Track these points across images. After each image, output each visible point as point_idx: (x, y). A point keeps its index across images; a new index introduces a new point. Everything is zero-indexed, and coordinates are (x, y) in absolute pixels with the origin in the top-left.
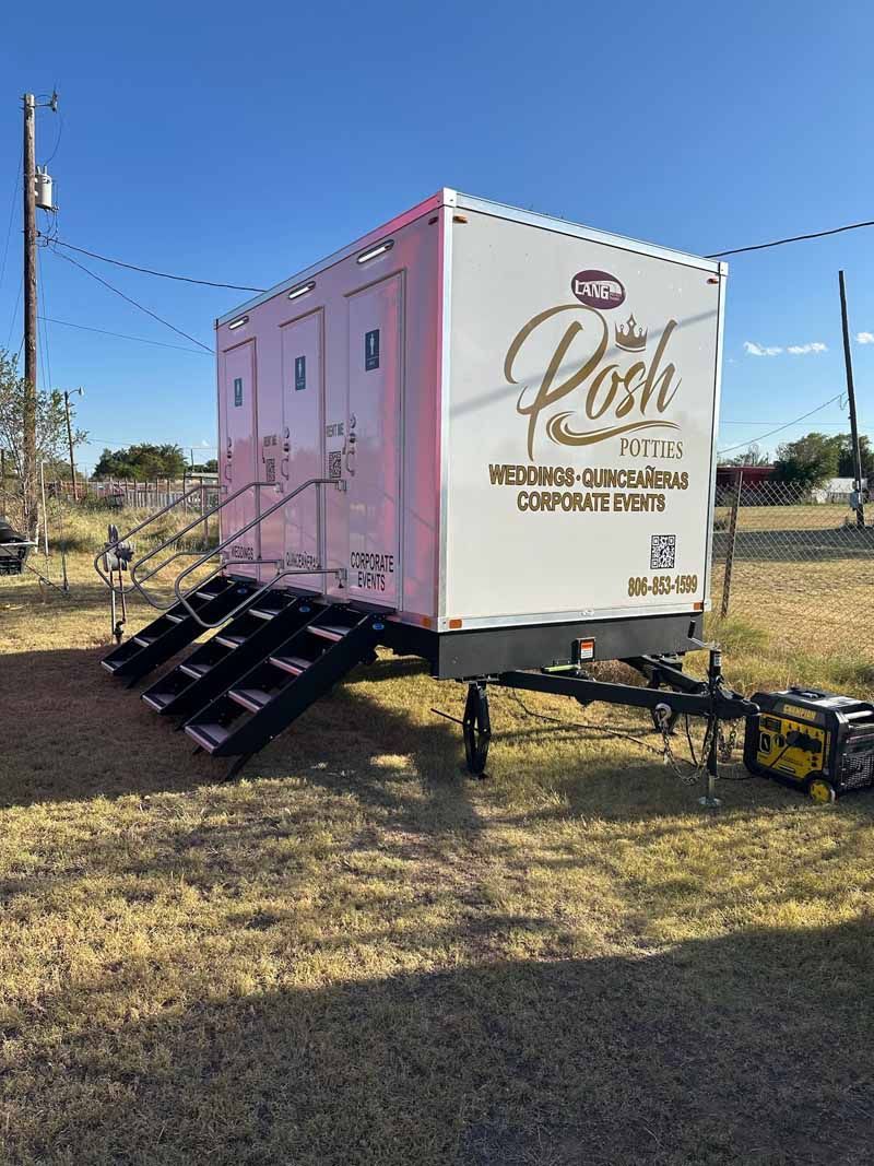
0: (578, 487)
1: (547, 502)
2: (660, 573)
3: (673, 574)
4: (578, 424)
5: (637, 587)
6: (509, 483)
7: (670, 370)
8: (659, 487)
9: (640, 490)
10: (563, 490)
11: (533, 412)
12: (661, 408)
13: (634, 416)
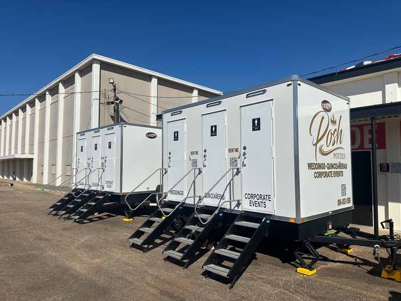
0: (326, 170)
1: (320, 175)
2: (344, 197)
3: (346, 197)
4: (325, 149)
5: (339, 203)
6: (312, 169)
7: (341, 131)
8: (342, 168)
9: (338, 170)
10: (323, 170)
11: (316, 145)
12: (341, 143)
13: (336, 146)
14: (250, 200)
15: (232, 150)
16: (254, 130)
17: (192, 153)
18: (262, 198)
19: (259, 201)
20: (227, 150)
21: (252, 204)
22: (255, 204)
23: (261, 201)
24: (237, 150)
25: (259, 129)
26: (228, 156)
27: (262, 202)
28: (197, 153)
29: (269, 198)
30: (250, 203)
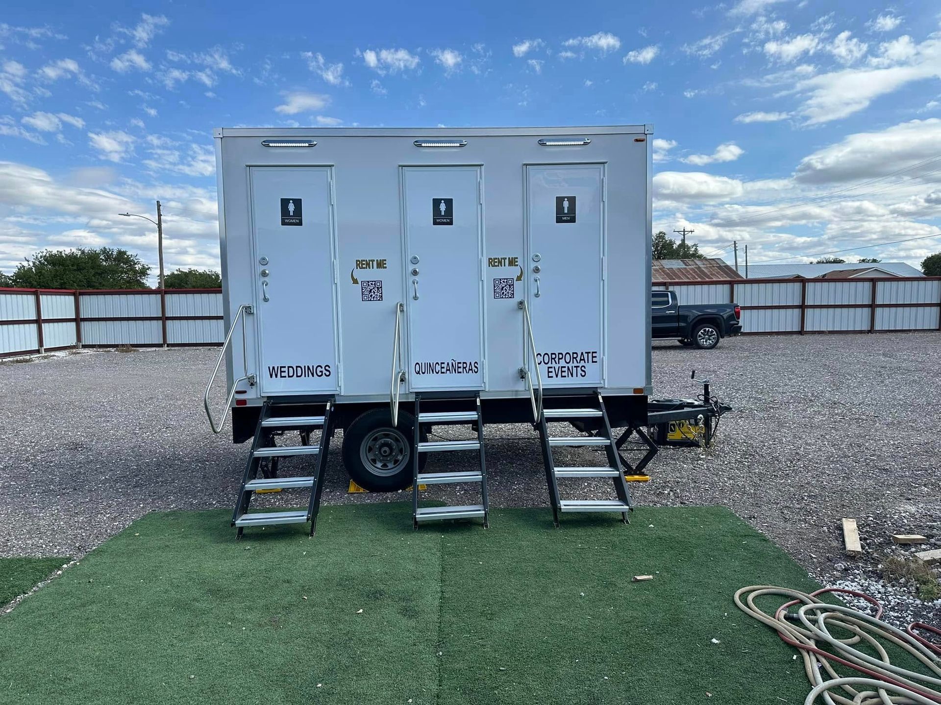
14: (550, 365)
15: (500, 262)
16: (559, 220)
17: (362, 264)
18: (578, 359)
19: (570, 365)
20: (485, 262)
21: (553, 374)
22: (560, 373)
23: (576, 364)
24: (513, 262)
25: (573, 220)
26: (489, 274)
27: (577, 367)
28: (381, 264)
29: (593, 357)
30: (549, 372)
